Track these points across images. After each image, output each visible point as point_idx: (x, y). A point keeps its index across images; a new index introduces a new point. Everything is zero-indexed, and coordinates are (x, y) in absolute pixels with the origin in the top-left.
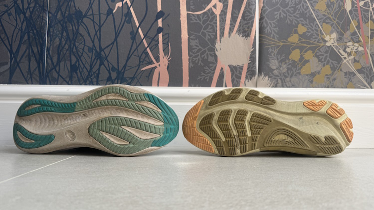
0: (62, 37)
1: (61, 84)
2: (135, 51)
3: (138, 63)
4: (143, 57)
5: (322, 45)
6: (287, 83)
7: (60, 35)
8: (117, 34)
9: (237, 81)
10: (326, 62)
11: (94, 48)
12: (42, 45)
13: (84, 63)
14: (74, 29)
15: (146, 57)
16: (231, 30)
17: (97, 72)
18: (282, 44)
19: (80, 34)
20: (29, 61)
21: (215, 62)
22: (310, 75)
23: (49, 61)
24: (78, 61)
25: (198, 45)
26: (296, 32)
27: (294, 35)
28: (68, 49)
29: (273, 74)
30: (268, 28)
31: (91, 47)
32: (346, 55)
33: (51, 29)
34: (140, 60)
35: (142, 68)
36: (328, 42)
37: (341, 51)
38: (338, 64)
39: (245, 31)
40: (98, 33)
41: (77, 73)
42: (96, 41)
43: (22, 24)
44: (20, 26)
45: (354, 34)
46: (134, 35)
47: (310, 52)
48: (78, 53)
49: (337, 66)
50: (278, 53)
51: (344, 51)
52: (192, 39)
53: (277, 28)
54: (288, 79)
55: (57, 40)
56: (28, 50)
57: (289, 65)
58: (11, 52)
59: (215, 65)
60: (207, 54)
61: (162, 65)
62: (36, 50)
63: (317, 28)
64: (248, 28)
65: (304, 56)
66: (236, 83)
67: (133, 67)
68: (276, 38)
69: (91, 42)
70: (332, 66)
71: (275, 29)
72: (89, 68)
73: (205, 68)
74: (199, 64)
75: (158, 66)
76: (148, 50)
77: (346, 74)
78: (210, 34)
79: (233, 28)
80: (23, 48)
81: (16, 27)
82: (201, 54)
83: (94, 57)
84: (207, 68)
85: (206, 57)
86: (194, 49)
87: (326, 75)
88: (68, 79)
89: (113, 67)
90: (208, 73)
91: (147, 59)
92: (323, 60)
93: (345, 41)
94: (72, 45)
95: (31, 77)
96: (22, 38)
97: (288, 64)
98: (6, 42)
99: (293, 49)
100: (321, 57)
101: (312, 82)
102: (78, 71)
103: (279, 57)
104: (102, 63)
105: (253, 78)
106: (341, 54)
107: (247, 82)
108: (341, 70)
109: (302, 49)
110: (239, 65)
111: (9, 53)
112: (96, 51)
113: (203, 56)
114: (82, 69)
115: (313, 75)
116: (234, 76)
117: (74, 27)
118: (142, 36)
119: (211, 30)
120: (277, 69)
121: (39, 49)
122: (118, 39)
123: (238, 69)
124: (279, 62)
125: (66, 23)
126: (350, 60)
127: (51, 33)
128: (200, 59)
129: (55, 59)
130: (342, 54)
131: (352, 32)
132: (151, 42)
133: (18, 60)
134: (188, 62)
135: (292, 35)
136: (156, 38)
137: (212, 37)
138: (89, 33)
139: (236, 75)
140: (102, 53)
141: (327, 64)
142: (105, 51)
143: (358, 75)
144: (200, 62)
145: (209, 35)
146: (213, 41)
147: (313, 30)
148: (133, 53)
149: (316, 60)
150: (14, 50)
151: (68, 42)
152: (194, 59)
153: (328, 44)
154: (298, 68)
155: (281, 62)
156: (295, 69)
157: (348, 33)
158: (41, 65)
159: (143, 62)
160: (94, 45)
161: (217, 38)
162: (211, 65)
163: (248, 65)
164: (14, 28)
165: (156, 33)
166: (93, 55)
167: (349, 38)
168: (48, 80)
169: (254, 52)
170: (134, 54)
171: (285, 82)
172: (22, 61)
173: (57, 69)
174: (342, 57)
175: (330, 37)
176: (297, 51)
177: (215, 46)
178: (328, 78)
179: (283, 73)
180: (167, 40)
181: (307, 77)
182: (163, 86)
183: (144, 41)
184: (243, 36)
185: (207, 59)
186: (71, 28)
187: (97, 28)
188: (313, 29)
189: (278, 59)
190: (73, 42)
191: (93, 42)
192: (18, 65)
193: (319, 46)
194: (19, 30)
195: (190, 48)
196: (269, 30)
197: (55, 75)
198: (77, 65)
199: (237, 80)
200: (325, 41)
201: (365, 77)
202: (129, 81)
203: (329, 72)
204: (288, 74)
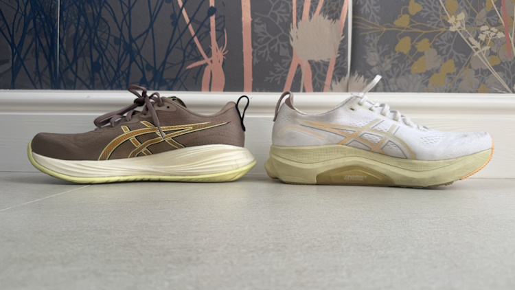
0: (78, 24)
1: (80, 88)
2: (177, 41)
3: (182, 58)
4: (189, 50)
5: (443, 30)
6: (391, 86)
7: (76, 22)
8: (153, 19)
9: (320, 84)
10: (448, 56)
11: (122, 38)
12: (53, 35)
13: (109, 59)
14: (95, 12)
15: (192, 50)
16: (312, 10)
17: (127, 72)
18: (385, 29)
19: (103, 19)
20: (37, 57)
21: (289, 56)
22: (425, 73)
23: (63, 57)
24: (101, 56)
25: (266, 31)
26: (406, 12)
27: (403, 16)
28: (87, 41)
29: (371, 72)
30: (366, 6)
31: (118, 36)
32: (478, 45)
33: (64, 13)
34: (184, 54)
35: (188, 65)
36: (452, 25)
37: (472, 40)
38: (467, 57)
39: (333, 11)
40: (127, 17)
41: (99, 73)
42: (125, 29)
43: (26, 7)
44: (23, 9)
45: (492, 13)
46: (176, 18)
47: (426, 40)
48: (101, 46)
49: (464, 61)
50: (379, 43)
51: (476, 38)
52: (257, 23)
53: (379, 7)
54: (392, 80)
55: (73, 28)
56: (34, 43)
57: (394, 59)
58: (12, 45)
59: (289, 61)
60: (279, 45)
61: (215, 61)
62: (46, 42)
63: (437, 6)
64: (337, 6)
65: (416, 46)
66: (319, 86)
67: (174, 65)
68: (376, 21)
69: (118, 29)
70: (457, 60)
71: (375, 8)
72: (115, 67)
73: (275, 65)
74: (267, 60)
75: (209, 63)
76: (196, 39)
77: (477, 72)
78: (283, 15)
79: (316, 7)
80: (28, 39)
81: (18, 11)
82: (270, 45)
83: (122, 50)
84: (278, 65)
85: (276, 50)
86: (260, 37)
87: (448, 74)
88: (88, 82)
89: (148, 65)
90: (279, 72)
91: (194, 53)
92: (444, 52)
93: (478, 24)
94: (93, 35)
95: (40, 80)
96: (26, 26)
97: (392, 58)
98: (6, 31)
99: (401, 37)
100: (441, 48)
101: (427, 84)
102: (102, 71)
103: (380, 49)
104: (133, 60)
105: (342, 79)
106: (471, 43)
107: (334, 85)
108: (470, 67)
109: (413, 36)
110: (323, 59)
111: (9, 46)
112: (125, 42)
113: (272, 48)
114: (107, 68)
115: (429, 74)
116: (316, 77)
117: (94, 10)
118: (187, 20)
119: (284, 11)
120: (377, 65)
121: (49, 41)
122: (155, 25)
123: (322, 66)
124: (380, 56)
125: (83, 4)
126: (483, 52)
127: (65, 19)
128: (269, 52)
129: (71, 55)
130: (473, 43)
131: (489, 10)
132: (200, 27)
133: (22, 56)
134: (251, 57)
135: (400, 17)
136: (206, 23)
137: (286, 20)
138: (115, 18)
139: (319, 75)
140: (133, 45)
141: (449, 58)
142: (137, 42)
143: (495, 74)
144: (268, 56)
145: (281, 17)
146: (287, 26)
147: (431, 9)
148: (174, 45)
149: (434, 52)
150: (17, 43)
151: (88, 31)
152: (260, 52)
153: (452, 29)
154: (407, 64)
155: (383, 55)
156: (403, 65)
157: (483, 12)
158: (52, 63)
159: (188, 57)
160: (122, 34)
161: (292, 22)
162: (283, 61)
163: (336, 60)
164: (15, 12)
165: (206, 15)
166: (122, 48)
167: (484, 20)
168: (62, 83)
169: (344, 42)
170: (176, 45)
171: (388, 85)
172: (27, 57)
173: (74, 68)
174: (472, 47)
175: (456, 18)
176: (407, 40)
177: (289, 34)
178: (450, 78)
179: (386, 72)
180: (222, 25)
181: (419, 77)
182: (217, 90)
183: (190, 27)
184: (329, 19)
185: (279, 52)
186: (91, 11)
187: (126, 10)
188: (432, 7)
189: (379, 51)
190: (93, 30)
191: (121, 30)
192: (22, 64)
193: (440, 32)
194: (22, 15)
195: (255, 37)
196: (367, 10)
197: (71, 76)
198: (100, 62)
199: (321, 82)
200: (449, 25)
201: (504, 77)
202: (170, 84)
203: (453, 69)
204: (393, 73)
